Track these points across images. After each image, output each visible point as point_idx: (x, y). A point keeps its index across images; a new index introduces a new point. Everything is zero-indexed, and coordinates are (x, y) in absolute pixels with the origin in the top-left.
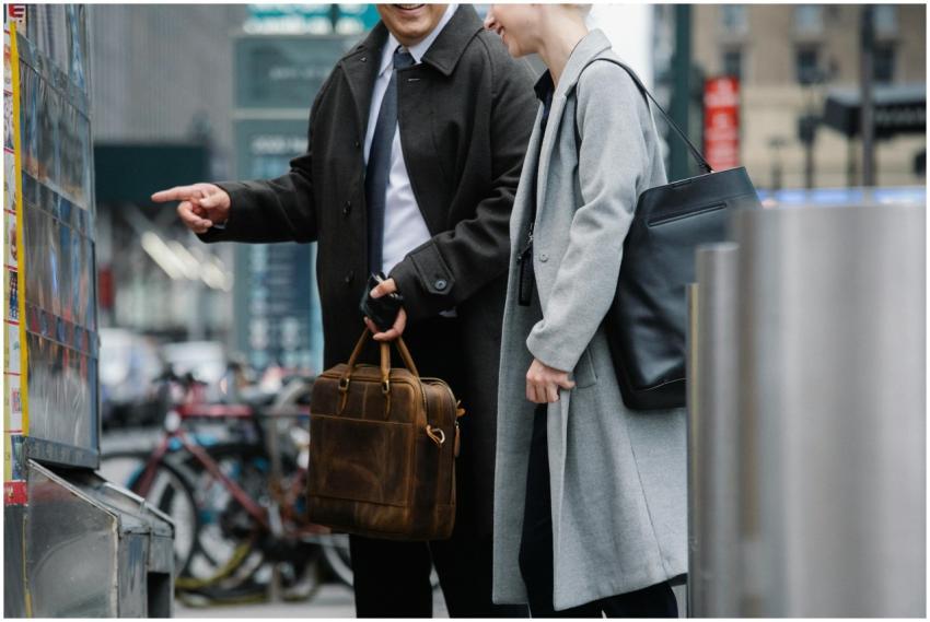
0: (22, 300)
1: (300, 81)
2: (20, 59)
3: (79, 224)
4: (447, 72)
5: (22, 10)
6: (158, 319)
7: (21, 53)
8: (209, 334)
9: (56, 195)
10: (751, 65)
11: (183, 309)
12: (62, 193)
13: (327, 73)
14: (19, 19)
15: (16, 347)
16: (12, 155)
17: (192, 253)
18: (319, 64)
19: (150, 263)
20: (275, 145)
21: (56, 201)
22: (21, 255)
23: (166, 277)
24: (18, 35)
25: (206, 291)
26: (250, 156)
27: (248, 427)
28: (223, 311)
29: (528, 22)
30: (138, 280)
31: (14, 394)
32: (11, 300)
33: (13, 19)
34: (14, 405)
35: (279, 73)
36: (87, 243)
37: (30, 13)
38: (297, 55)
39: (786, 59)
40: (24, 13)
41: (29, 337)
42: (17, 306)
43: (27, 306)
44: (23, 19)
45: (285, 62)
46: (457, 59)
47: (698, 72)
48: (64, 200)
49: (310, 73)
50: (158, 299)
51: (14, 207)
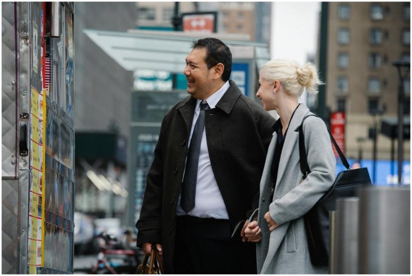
0: (43, 209)
1: (159, 110)
2: (47, 106)
3: (67, 175)
4: (228, 113)
5: (48, 85)
6: (93, 207)
7: (47, 103)
8: (114, 215)
9: (59, 163)
10: (349, 105)
11: (103, 203)
12: (61, 162)
13: (171, 107)
14: (46, 89)
15: (40, 228)
16: (41, 147)
17: (108, 180)
18: (168, 103)
19: (90, 183)
20: (148, 138)
21: (59, 165)
22: (44, 189)
23: (97, 189)
24: (46, 96)
25: (114, 196)
26: (137, 142)
27: (133, 259)
28: (121, 204)
29: (272, 100)
30: (85, 190)
31: (38, 249)
32: (39, 208)
33: (44, 89)
34: (38, 254)
35: (150, 107)
36: (71, 183)
37: (51, 87)
38: (158, 99)
39: (364, 103)
40: (49, 86)
41: (46, 224)
42: (41, 211)
43: (45, 211)
44: (48, 89)
45: (153, 102)
46: (232, 107)
47: (328, 109)
48: (62, 164)
49: (163, 107)
50: (93, 199)
51: (42, 168)
